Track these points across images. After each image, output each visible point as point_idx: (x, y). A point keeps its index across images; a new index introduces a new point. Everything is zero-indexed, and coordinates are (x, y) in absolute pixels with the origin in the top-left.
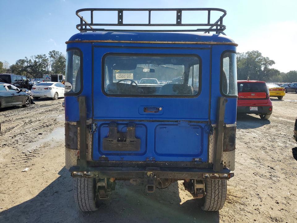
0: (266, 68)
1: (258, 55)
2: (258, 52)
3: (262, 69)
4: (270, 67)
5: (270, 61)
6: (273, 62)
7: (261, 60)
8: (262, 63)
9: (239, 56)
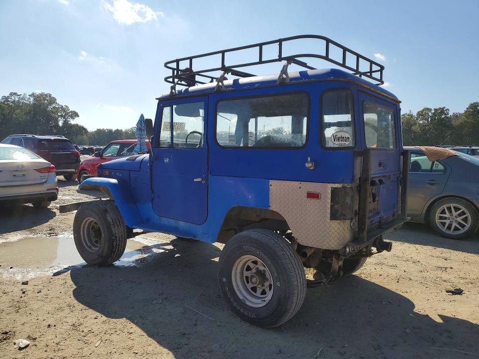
0: (66, 122)
1: (50, 102)
2: (50, 95)
3: (61, 123)
4: (73, 122)
5: (71, 112)
6: (75, 115)
7: (56, 110)
8: (59, 114)
9: (17, 99)
